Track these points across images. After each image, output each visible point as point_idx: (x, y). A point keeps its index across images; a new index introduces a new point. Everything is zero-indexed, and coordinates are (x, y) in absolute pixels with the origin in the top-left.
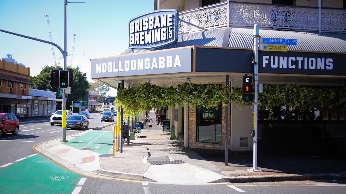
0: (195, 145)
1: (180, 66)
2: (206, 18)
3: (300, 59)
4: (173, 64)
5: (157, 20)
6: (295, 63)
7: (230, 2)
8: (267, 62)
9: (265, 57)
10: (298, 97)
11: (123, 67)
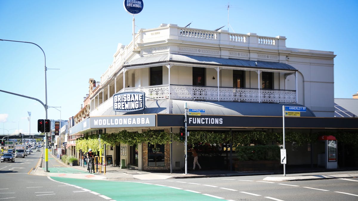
0: (147, 168)
1: (149, 123)
2: (156, 92)
3: (207, 119)
4: (145, 122)
5: (133, 96)
6: (204, 121)
7: (170, 85)
8: (191, 121)
9: (190, 118)
10: (206, 137)
11: (113, 122)
